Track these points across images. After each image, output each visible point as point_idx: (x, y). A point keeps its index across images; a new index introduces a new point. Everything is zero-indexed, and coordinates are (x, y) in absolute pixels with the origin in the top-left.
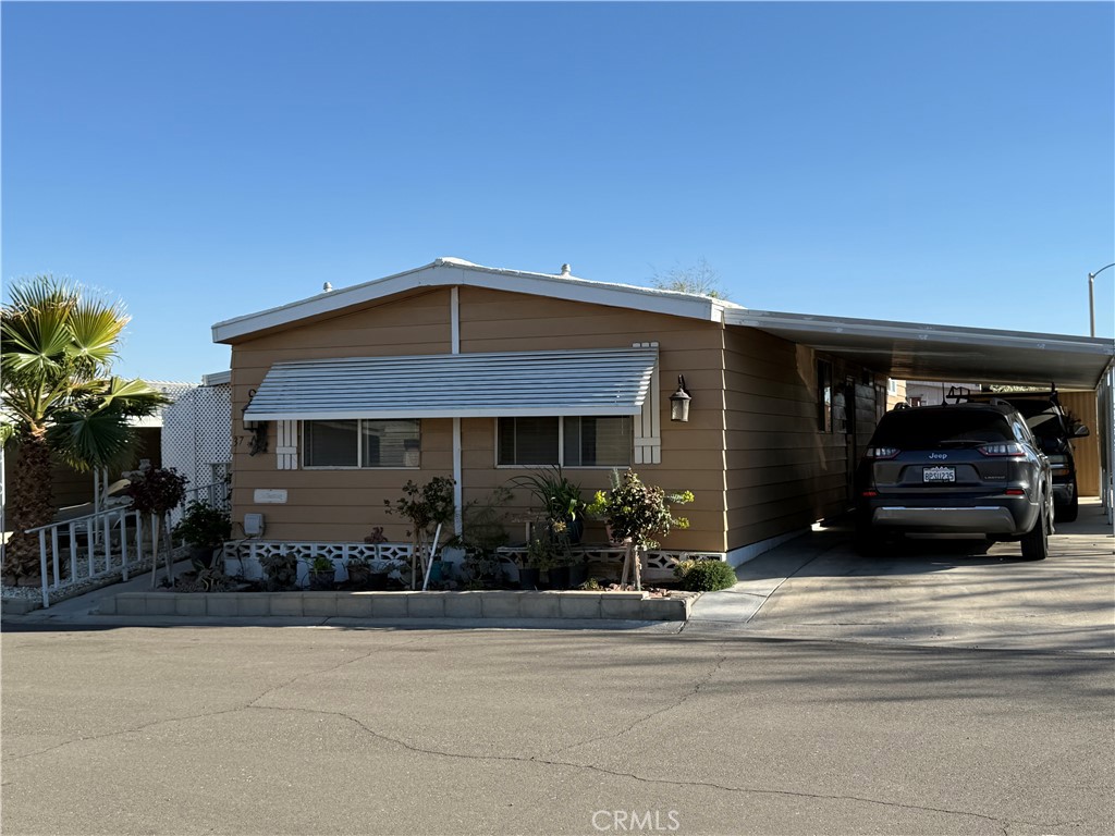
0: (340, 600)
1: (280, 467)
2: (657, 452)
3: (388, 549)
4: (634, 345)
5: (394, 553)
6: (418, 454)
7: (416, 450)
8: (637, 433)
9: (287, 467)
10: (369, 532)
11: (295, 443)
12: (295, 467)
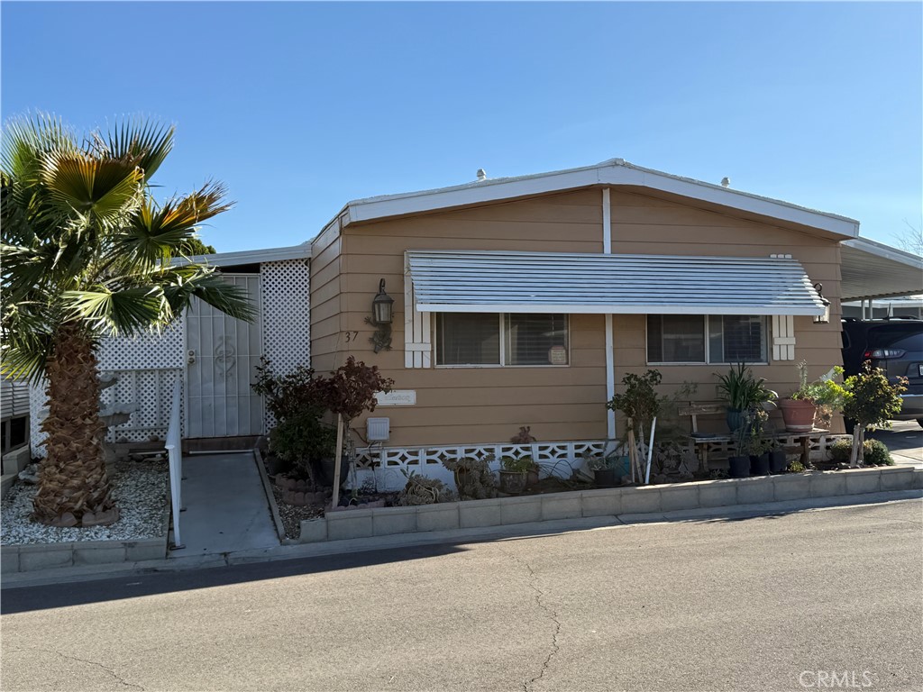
0: (624, 498)
1: (408, 364)
2: (791, 350)
3: (546, 448)
4: (772, 256)
5: (553, 452)
6: (564, 351)
7: (561, 347)
8: (775, 334)
9: (418, 365)
10: (516, 432)
11: (427, 338)
12: (427, 364)
